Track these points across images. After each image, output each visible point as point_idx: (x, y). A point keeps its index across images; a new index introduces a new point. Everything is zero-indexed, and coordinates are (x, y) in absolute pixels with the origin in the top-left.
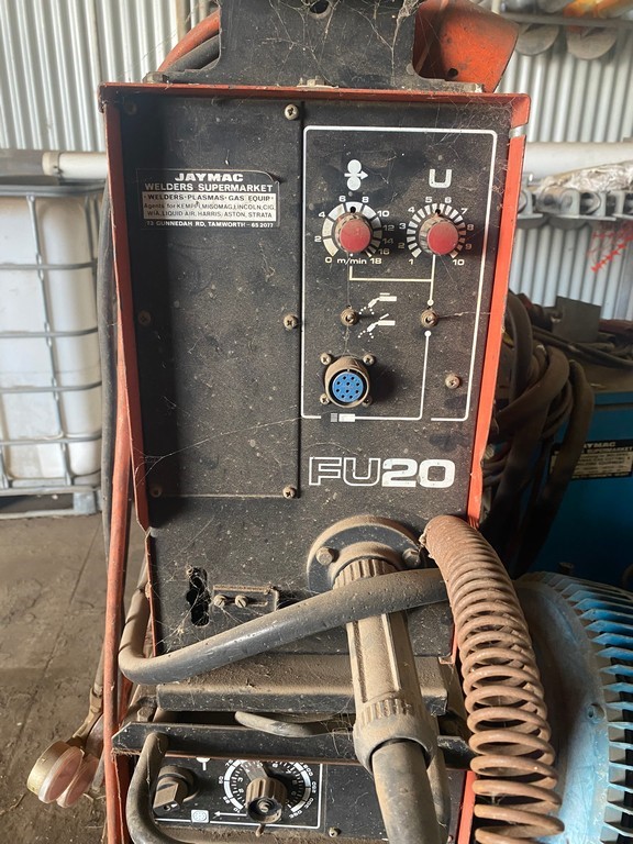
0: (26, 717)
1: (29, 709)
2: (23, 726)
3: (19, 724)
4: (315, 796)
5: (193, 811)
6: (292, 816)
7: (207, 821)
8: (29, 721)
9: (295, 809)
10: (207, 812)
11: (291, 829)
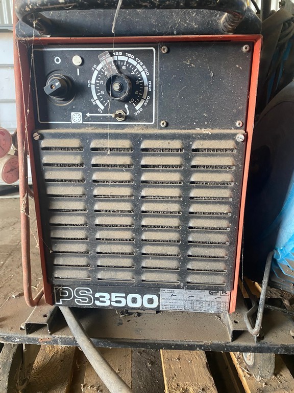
0: (6, 260)
1: (8, 258)
2: (4, 264)
3: (2, 263)
4: (150, 94)
5: (72, 113)
6: (136, 114)
7: (81, 122)
8: (7, 262)
9: (138, 107)
10: (81, 114)
11: (135, 125)
